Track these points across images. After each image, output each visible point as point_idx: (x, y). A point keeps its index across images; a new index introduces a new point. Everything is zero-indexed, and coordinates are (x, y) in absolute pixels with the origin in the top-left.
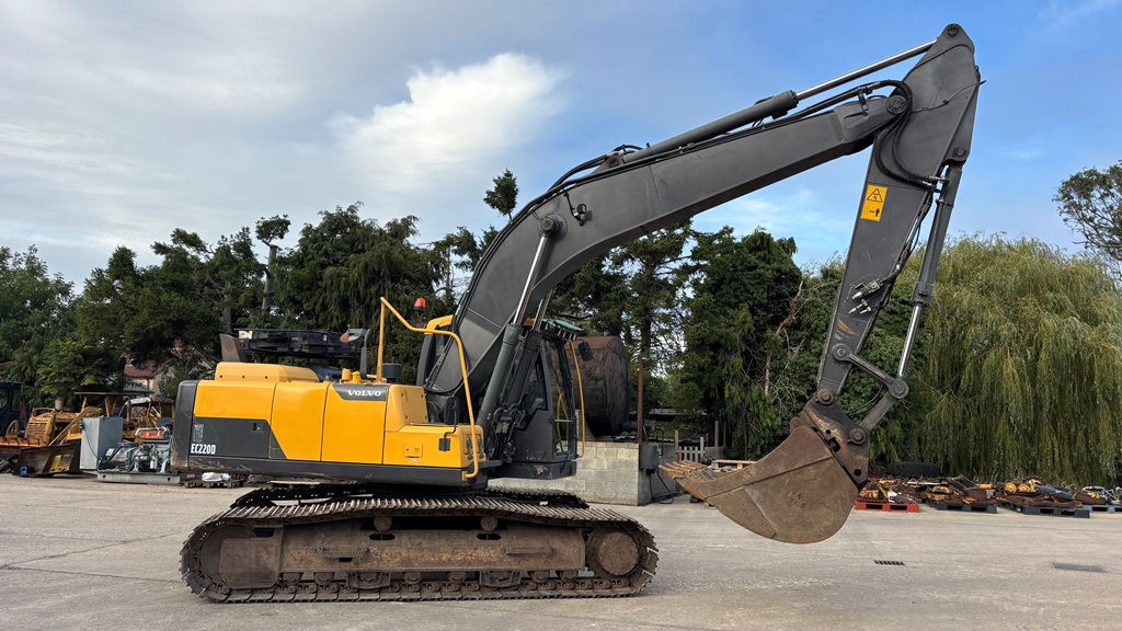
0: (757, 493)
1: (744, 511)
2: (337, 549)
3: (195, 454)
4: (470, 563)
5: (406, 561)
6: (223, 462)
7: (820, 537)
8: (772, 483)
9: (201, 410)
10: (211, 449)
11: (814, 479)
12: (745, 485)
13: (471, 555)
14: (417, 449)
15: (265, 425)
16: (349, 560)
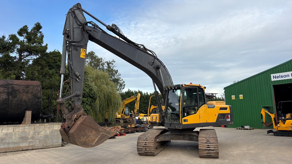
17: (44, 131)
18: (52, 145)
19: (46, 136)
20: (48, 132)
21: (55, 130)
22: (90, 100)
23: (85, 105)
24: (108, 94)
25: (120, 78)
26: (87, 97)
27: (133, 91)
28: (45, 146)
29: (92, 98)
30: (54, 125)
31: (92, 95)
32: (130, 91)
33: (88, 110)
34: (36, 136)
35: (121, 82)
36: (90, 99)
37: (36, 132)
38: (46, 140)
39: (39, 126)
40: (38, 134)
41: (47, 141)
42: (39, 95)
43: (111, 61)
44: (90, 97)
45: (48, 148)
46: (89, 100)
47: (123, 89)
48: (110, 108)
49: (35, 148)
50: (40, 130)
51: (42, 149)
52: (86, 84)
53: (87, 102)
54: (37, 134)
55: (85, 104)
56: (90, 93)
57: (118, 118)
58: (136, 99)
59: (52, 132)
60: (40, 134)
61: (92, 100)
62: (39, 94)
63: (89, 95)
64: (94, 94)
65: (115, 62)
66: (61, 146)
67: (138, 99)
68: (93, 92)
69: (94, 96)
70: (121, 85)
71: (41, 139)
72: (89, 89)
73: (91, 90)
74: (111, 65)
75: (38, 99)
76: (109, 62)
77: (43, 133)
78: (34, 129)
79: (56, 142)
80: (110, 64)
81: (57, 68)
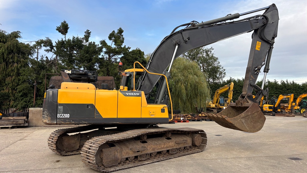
0: (244, 120)
1: (241, 125)
2: (136, 148)
3: (59, 118)
4: (168, 147)
5: (153, 149)
6: (73, 120)
7: (258, 130)
8: (247, 117)
9: (61, 100)
10: (67, 116)
11: (257, 116)
12: (241, 118)
13: (168, 145)
14: (154, 112)
15: (93, 106)
16: (139, 151)
24: (195, 84)
25: (220, 66)
32: (233, 79)
35: (221, 70)
47: (223, 77)
57: (211, 107)
58: (230, 88)
65: (213, 49)
67: (232, 88)
70: (221, 73)
74: (209, 53)
80: (209, 51)
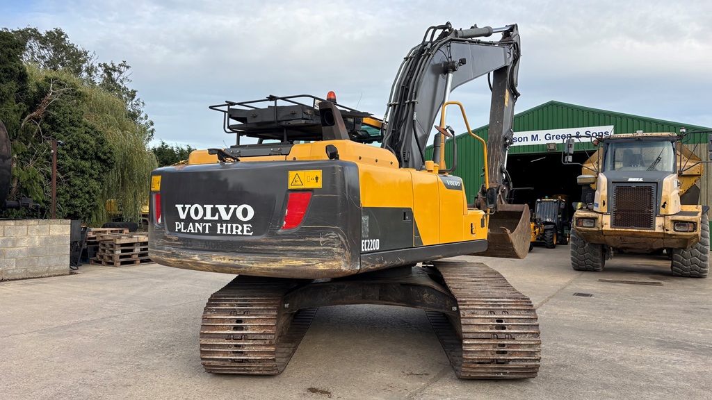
10: (376, 244)
17: (27, 239)
18: (47, 272)
19: (33, 251)
20: (37, 241)
21: (53, 237)
22: (97, 166)
23: (86, 179)
25: (140, 112)
26: (91, 159)
27: (175, 149)
28: (31, 273)
29: (104, 161)
30: (50, 224)
31: (105, 154)
32: (167, 146)
33: (94, 192)
34: (9, 249)
35: (143, 122)
36: (99, 166)
37: (9, 240)
38: (32, 260)
39: (15, 225)
40: (14, 246)
41: (36, 262)
42: (3, 150)
43: (116, 65)
44: (98, 158)
45: (39, 278)
46: (95, 167)
48: (128, 188)
49: (6, 278)
50: (19, 236)
51: (23, 279)
52: (86, 126)
53: (93, 172)
54: (10, 244)
55: (87, 176)
56: (98, 148)
59: (46, 241)
60: (18, 245)
61: (104, 167)
62: (5, 147)
63: (96, 153)
64: (110, 153)
65: (128, 67)
66: (68, 273)
68: (106, 147)
69: (109, 158)
71: (22, 257)
72: (95, 139)
73: (101, 142)
74: (115, 75)
75: (4, 161)
76: (111, 66)
77: (24, 244)
78: (4, 232)
79: (56, 265)
80: (115, 71)
81: (7, 77)
